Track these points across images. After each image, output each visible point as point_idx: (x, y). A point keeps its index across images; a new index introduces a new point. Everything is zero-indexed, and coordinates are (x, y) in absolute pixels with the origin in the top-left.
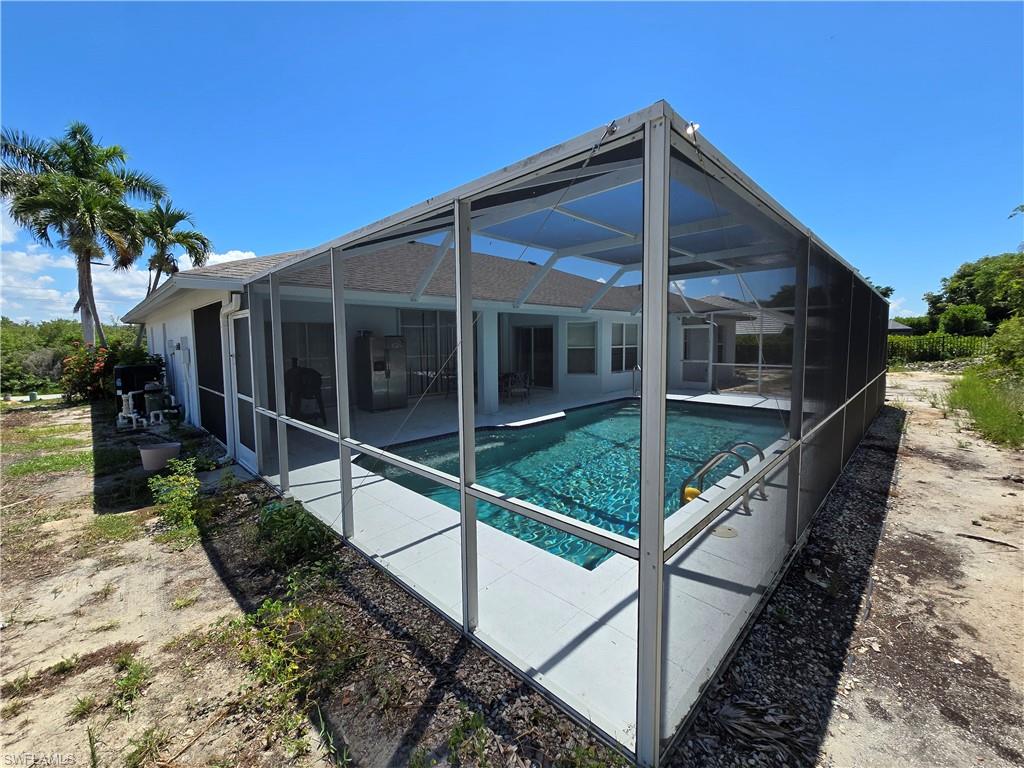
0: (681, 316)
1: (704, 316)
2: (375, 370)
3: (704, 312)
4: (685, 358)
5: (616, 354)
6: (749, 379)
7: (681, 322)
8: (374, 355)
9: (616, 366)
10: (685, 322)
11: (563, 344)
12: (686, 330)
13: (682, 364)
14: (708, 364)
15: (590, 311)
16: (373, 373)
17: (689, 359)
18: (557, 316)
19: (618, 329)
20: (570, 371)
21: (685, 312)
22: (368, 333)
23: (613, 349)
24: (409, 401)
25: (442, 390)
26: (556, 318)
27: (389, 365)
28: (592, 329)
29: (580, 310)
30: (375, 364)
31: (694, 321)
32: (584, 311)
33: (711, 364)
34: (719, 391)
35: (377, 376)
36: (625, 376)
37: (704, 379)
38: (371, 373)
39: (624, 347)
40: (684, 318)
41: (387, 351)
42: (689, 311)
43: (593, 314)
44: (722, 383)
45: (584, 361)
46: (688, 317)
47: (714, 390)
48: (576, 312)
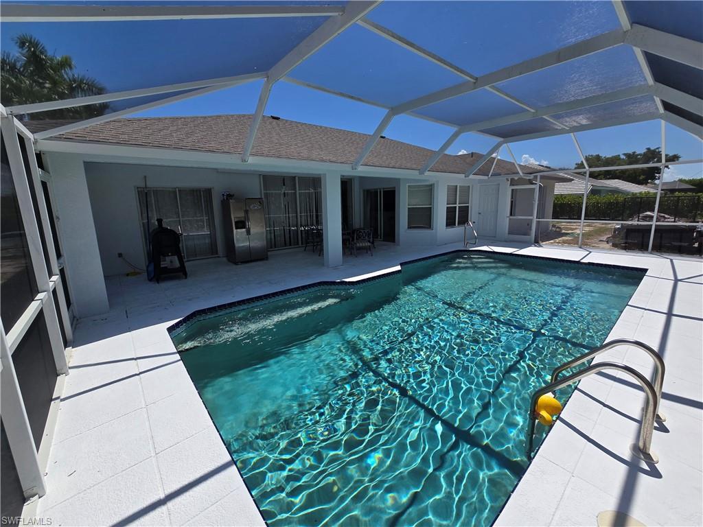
0: (510, 177)
1: (531, 177)
2: (236, 229)
3: (531, 174)
4: (511, 215)
5: (451, 212)
6: (563, 231)
7: (509, 182)
8: (235, 216)
9: (450, 223)
10: (513, 183)
11: (404, 205)
12: (513, 190)
13: (508, 219)
14: (531, 220)
15: (427, 173)
16: (235, 231)
17: (514, 215)
18: (399, 179)
19: (453, 190)
20: (410, 227)
21: (514, 173)
22: (230, 196)
23: (447, 208)
24: (269, 253)
25: (302, 244)
26: (398, 180)
27: (250, 224)
28: (430, 190)
29: (417, 172)
30: (236, 223)
31: (521, 181)
32: (422, 173)
33: (535, 220)
34: (541, 244)
35: (238, 234)
36: (458, 230)
37: (527, 233)
38: (233, 231)
39: (457, 205)
40: (512, 180)
41: (246, 212)
42: (518, 173)
43: (430, 177)
44: (543, 236)
45: (422, 218)
46: (516, 178)
47: (536, 242)
48: (414, 174)
